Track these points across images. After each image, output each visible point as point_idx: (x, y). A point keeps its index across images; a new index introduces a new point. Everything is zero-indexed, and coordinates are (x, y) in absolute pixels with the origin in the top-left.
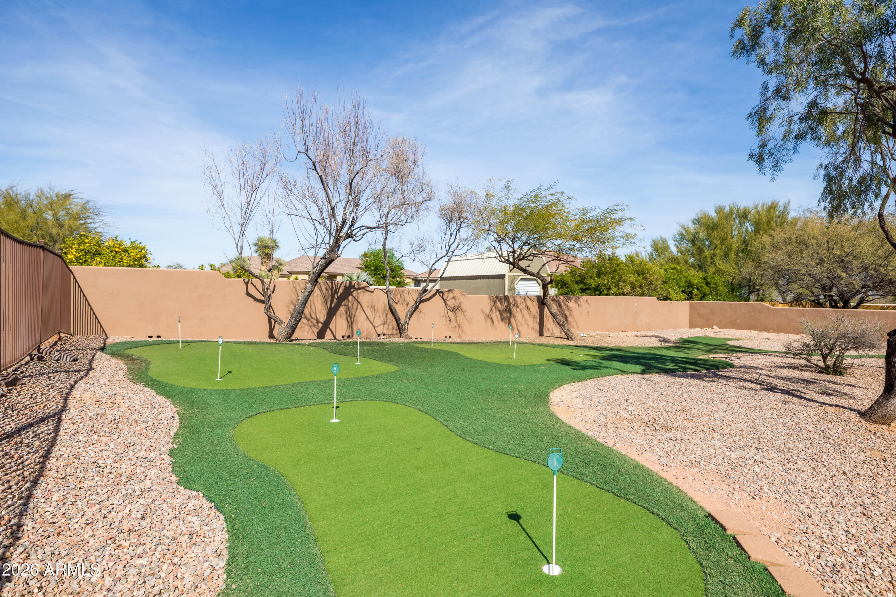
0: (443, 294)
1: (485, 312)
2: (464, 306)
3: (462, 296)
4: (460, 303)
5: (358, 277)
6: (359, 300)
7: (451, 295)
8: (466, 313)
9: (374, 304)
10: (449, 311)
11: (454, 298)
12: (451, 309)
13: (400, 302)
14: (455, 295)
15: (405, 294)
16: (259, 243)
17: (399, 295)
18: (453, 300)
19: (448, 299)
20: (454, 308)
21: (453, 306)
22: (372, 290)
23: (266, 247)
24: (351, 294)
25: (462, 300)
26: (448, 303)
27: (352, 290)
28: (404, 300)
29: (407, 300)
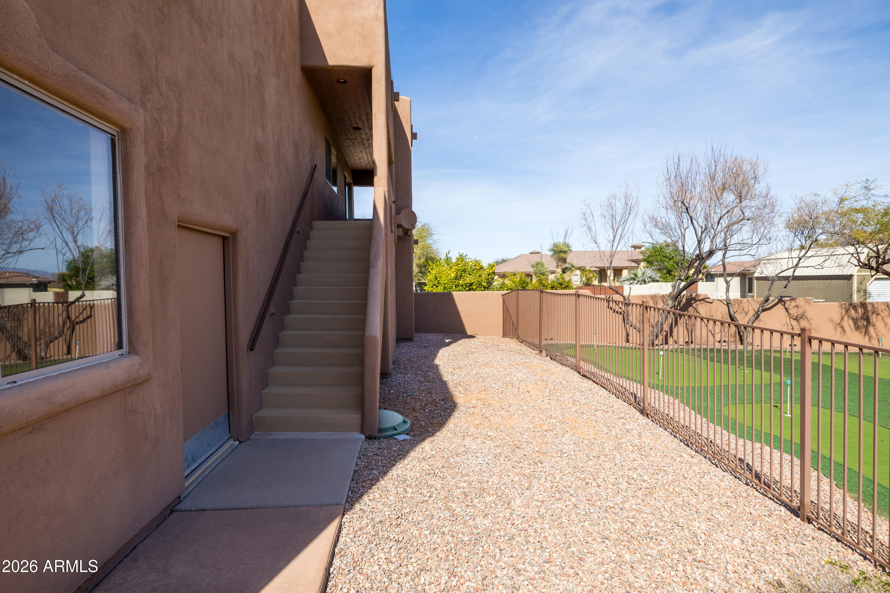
0: (785, 303)
1: (835, 320)
2: (809, 315)
3: (807, 304)
4: (805, 311)
5: (643, 274)
6: (698, 310)
7: (793, 304)
8: (811, 321)
9: (712, 314)
10: (792, 320)
11: (796, 306)
12: (794, 317)
13: (739, 312)
14: (797, 303)
15: (743, 305)
16: (555, 249)
17: (737, 305)
18: (796, 309)
19: (790, 308)
20: (797, 317)
21: (796, 315)
22: (711, 301)
23: (561, 252)
24: (691, 305)
25: (807, 307)
26: (790, 312)
27: (693, 302)
28: (743, 310)
29: (746, 310)
